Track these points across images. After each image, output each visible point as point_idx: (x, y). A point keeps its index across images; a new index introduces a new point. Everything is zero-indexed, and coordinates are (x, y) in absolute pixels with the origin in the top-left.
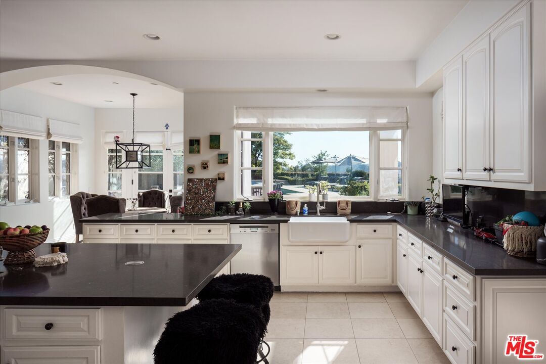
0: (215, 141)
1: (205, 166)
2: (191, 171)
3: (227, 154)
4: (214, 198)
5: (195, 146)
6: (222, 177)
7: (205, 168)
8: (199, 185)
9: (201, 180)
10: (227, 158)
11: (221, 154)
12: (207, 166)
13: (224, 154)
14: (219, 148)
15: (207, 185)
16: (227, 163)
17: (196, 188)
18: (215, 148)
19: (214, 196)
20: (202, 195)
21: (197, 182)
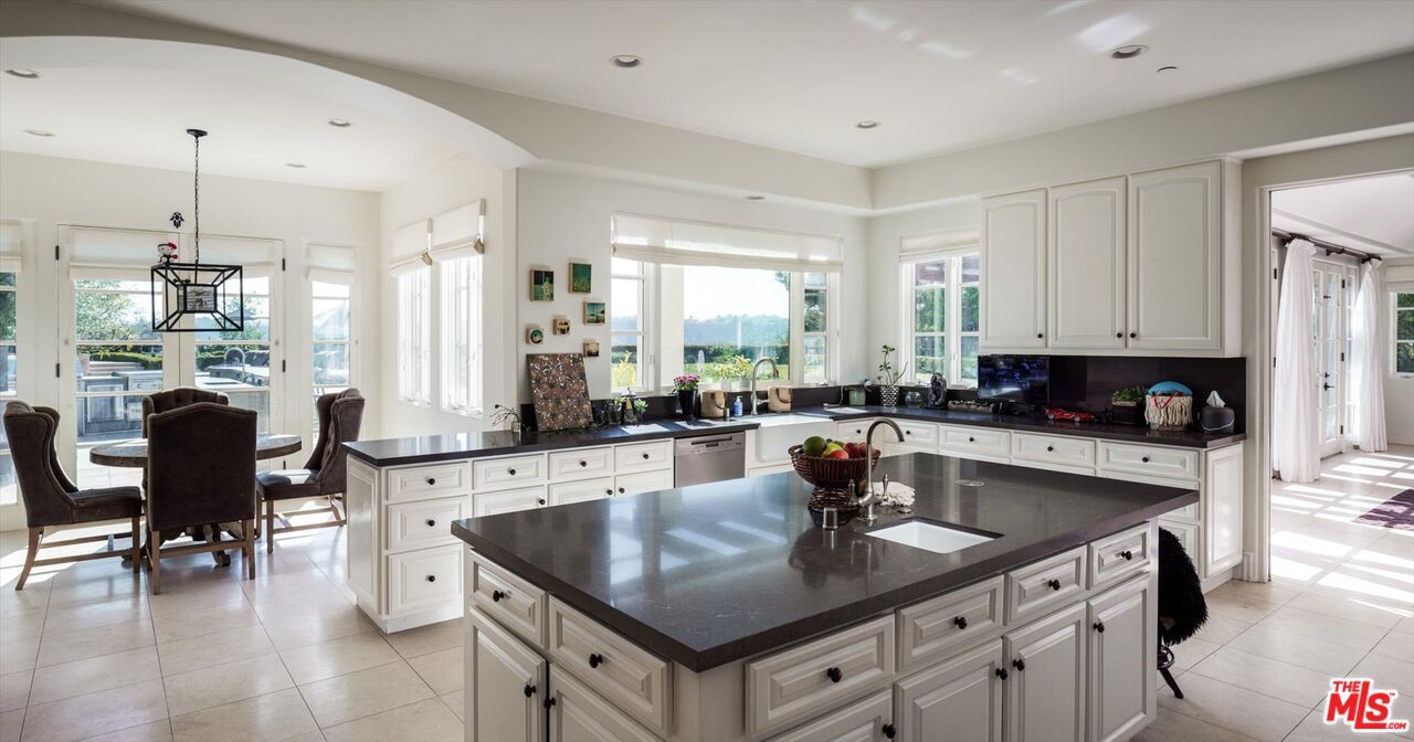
0: (581, 276)
1: (562, 328)
2: (537, 339)
3: (603, 304)
4: (586, 394)
5: (546, 285)
6: (594, 351)
7: (563, 332)
8: (553, 367)
9: (554, 357)
10: (603, 312)
11: (593, 304)
12: (568, 329)
13: (597, 304)
14: (588, 290)
15: (567, 367)
16: (604, 321)
17: (548, 373)
18: (583, 291)
19: (586, 388)
20: (564, 388)
21: (549, 363)
